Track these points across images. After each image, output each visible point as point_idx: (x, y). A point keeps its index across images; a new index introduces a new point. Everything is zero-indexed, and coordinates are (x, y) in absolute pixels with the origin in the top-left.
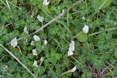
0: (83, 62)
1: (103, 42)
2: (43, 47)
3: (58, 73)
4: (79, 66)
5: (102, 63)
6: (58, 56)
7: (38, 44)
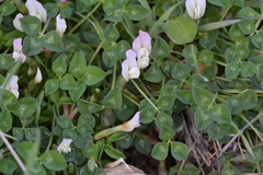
0: (165, 104)
1: (242, 53)
2: (51, 40)
3: (83, 130)
4: (150, 114)
5: (223, 118)
6: (93, 76)
7: (35, 27)
